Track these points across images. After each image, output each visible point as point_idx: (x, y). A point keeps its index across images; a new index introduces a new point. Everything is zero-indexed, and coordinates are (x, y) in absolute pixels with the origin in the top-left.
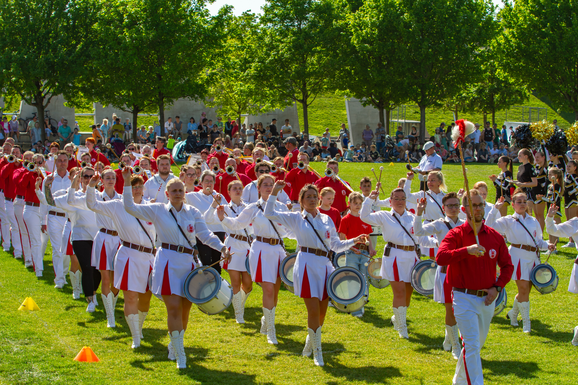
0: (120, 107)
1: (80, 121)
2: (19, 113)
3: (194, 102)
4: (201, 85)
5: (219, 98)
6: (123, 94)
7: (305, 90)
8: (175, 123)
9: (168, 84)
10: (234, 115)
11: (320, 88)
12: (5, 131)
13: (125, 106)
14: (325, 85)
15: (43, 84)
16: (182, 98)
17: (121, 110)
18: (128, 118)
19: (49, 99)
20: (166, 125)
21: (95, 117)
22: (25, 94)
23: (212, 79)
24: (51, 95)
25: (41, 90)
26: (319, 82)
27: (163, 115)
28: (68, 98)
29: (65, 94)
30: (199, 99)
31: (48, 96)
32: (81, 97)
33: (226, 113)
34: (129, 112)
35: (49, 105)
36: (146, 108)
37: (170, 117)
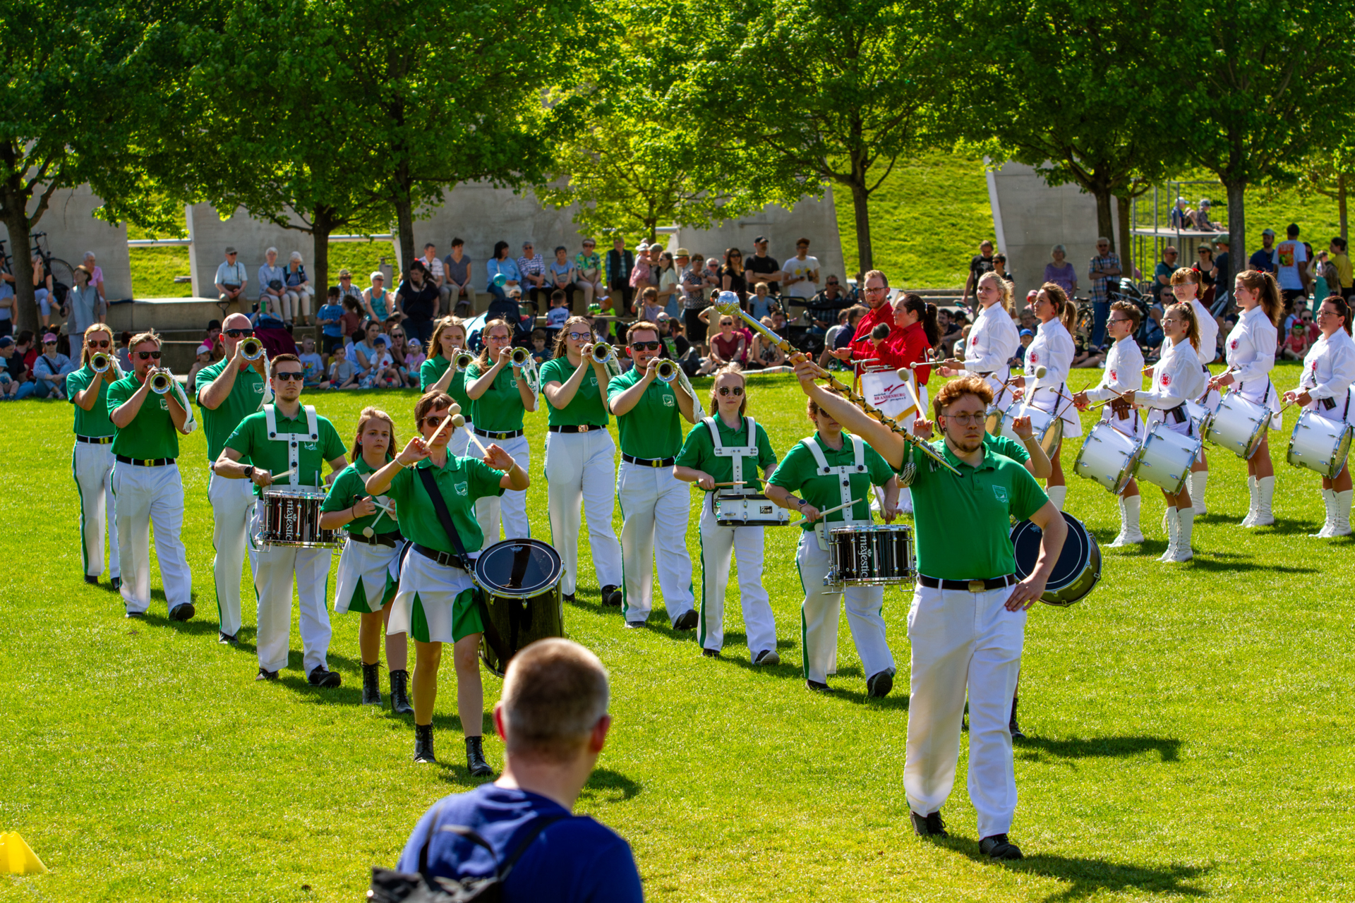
0: (272, 217)
1: (144, 263)
3: (509, 191)
4: (526, 138)
5: (584, 177)
6: (280, 173)
7: (860, 143)
8: (448, 261)
10: (633, 228)
11: (907, 136)
13: (288, 212)
14: (921, 125)
15: (25, 150)
16: (471, 181)
17: (275, 226)
18: (298, 252)
19: (45, 198)
21: (191, 249)
24: (50, 183)
25: (19, 168)
26: (901, 116)
27: (411, 236)
28: (109, 195)
29: (96, 181)
30: (525, 183)
31: (40, 189)
32: (148, 191)
33: (609, 226)
34: (302, 229)
35: (46, 216)
36: (354, 216)
37: (432, 241)
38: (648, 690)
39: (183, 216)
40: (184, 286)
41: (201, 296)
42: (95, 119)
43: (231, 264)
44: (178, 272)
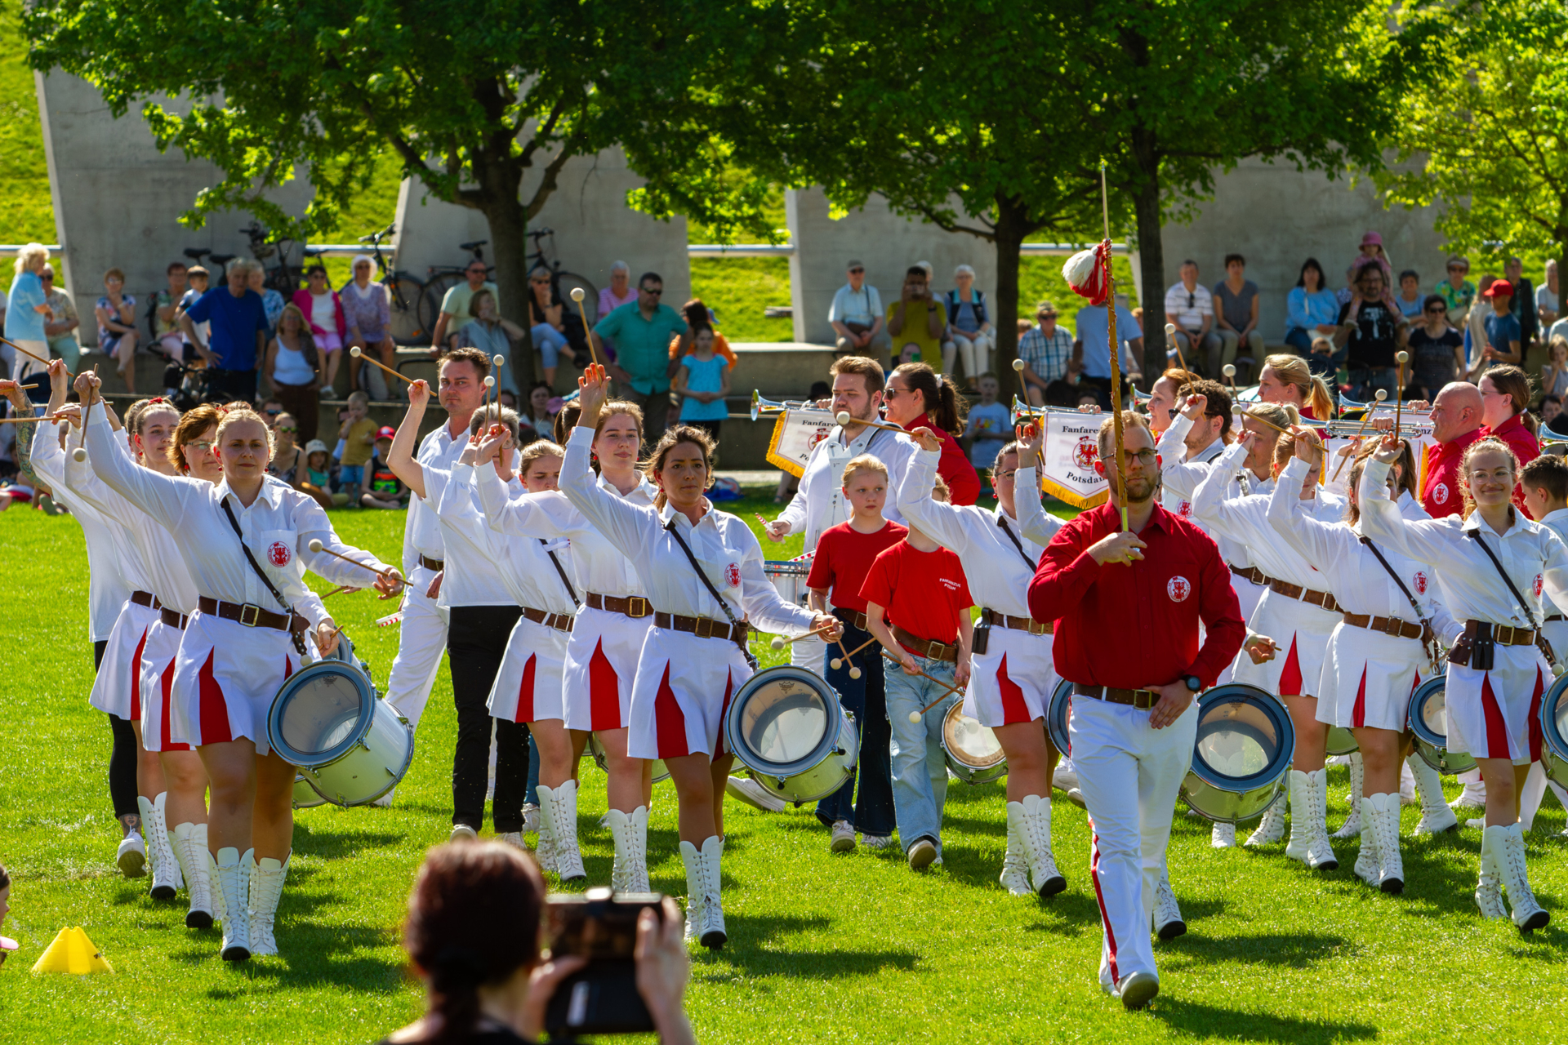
0: (928, 211)
1: (716, 284)
2: (393, 244)
3: (1320, 176)
4: (1355, 85)
5: (1452, 156)
6: (941, 139)
8: (1220, 291)
9: (1183, 84)
10: (1535, 243)
12: (318, 342)
13: (954, 204)
15: (521, 90)
16: (1256, 160)
17: (934, 227)
18: (968, 269)
19: (553, 170)
20: (1173, 300)
21: (794, 263)
22: (420, 144)
23: (1416, 55)
24: (558, 148)
25: (508, 120)
27: (1158, 248)
28: (652, 169)
29: (633, 144)
30: (1349, 164)
31: (543, 158)
32: (719, 163)
33: (1493, 237)
34: (977, 233)
35: (552, 201)
36: (1063, 213)
37: (1195, 256)
38: (1528, 1016)
39: (782, 206)
40: (781, 322)
41: (809, 341)
42: (637, 43)
43: (856, 289)
44: (772, 300)
